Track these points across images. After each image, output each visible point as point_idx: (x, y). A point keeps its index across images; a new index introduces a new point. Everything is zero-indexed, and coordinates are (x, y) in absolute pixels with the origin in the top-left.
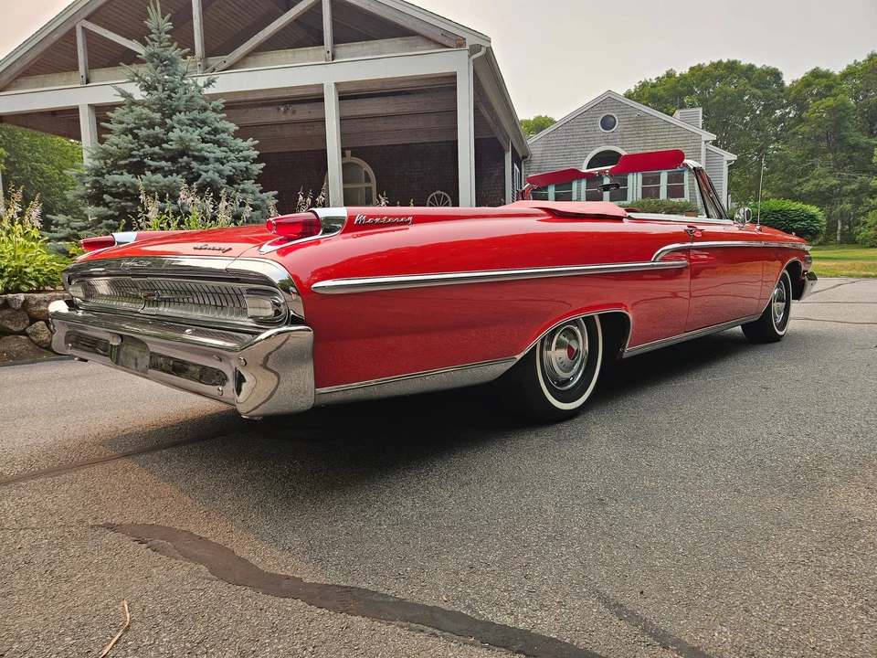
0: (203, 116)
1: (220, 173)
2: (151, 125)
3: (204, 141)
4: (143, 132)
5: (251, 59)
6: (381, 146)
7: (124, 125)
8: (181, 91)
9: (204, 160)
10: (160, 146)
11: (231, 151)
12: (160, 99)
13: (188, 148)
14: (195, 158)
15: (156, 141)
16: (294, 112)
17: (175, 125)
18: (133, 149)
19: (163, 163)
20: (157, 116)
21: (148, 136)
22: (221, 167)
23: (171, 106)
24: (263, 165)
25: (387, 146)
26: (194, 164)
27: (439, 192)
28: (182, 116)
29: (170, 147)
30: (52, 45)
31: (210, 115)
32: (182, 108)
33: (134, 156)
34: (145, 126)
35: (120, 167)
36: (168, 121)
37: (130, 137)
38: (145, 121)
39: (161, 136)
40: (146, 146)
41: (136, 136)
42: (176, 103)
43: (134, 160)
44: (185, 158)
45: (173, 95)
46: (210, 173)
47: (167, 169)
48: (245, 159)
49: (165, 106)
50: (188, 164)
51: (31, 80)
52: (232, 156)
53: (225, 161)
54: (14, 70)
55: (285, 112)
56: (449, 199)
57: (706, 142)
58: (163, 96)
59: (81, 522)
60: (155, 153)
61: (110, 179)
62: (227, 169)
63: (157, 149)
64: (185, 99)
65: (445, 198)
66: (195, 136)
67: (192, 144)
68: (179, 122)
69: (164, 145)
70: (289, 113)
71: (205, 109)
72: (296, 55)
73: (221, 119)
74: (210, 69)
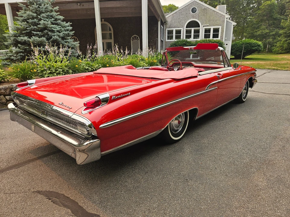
0: (51, 14)
1: (59, 36)
2: (33, 18)
3: (53, 24)
4: (30, 21)
6: (115, 18)
7: (23, 18)
8: (43, 5)
9: (53, 31)
10: (37, 26)
11: (62, 27)
12: (35, 8)
13: (47, 27)
14: (50, 31)
15: (36, 24)
16: (83, 5)
17: (42, 18)
18: (27, 27)
19: (38, 33)
20: (35, 15)
21: (32, 22)
22: (59, 34)
23: (39, 10)
24: (74, 32)
25: (117, 18)
26: (49, 33)
27: (135, 35)
28: (44, 15)
29: (40, 26)
31: (54, 14)
32: (44, 11)
33: (28, 30)
34: (30, 18)
35: (23, 34)
36: (39, 16)
37: (26, 23)
38: (31, 17)
39: (37, 22)
40: (32, 26)
41: (28, 22)
42: (41, 10)
43: (28, 31)
44: (46, 31)
45: (40, 6)
46: (56, 36)
47: (40, 35)
48: (68, 30)
49: (37, 11)
50: (47, 33)
52: (63, 29)
53: (60, 31)
55: (80, 5)
56: (139, 38)
57: (227, 18)
58: (37, 7)
59: (29, 190)
60: (35, 29)
61: (20, 39)
62: (61, 34)
63: (36, 27)
64: (44, 8)
65: (137, 38)
66: (49, 23)
67: (48, 26)
68: (43, 17)
69: (38, 26)
70: (81, 5)
71: (52, 11)
73: (58, 15)
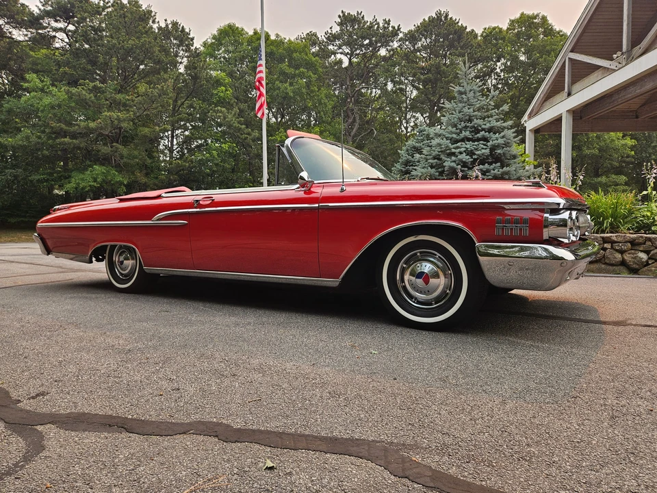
30: (556, 76)
51: (547, 104)
54: (540, 99)
74: (630, 59)
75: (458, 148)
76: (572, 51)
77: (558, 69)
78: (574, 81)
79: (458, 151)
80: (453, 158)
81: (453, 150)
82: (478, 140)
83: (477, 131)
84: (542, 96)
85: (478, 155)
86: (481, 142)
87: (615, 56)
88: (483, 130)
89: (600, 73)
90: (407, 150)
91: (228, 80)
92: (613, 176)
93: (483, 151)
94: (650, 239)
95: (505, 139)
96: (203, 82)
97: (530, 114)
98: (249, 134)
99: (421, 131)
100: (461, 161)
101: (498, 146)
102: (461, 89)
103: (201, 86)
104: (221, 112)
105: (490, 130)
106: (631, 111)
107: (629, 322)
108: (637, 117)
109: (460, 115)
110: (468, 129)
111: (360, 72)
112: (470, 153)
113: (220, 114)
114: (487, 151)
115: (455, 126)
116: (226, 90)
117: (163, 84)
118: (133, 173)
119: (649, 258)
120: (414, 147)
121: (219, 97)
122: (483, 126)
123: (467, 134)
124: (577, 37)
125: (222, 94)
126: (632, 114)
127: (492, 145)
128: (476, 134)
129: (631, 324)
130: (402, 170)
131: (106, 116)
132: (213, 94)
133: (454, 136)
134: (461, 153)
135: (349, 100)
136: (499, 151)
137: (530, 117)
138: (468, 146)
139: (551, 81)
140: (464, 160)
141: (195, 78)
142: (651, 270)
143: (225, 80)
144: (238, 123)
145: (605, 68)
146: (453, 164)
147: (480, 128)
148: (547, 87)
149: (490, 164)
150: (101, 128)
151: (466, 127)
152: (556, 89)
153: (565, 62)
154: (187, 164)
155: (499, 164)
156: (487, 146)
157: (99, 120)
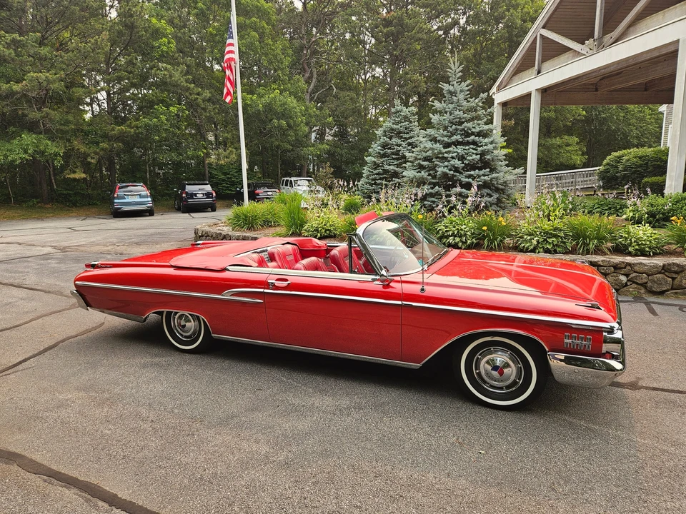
5: (631, 29)
30: (527, 51)
51: (516, 78)
54: (509, 73)
72: (666, 15)
74: (601, 46)
75: (449, 152)
76: (543, 28)
77: (529, 44)
78: (544, 59)
79: (450, 155)
80: (446, 164)
81: (446, 155)
82: (468, 143)
83: (468, 135)
84: (512, 69)
85: (469, 160)
86: (472, 146)
87: (587, 42)
88: (473, 134)
89: (571, 55)
90: (385, 131)
91: (170, 30)
92: (566, 137)
93: (474, 156)
94: (629, 264)
95: (494, 145)
96: (141, 33)
97: (499, 86)
98: (198, 94)
99: (398, 112)
100: (454, 166)
101: (488, 152)
102: (451, 88)
103: (139, 37)
104: (166, 69)
105: (479, 134)
106: (592, 84)
107: (640, 384)
108: (597, 90)
109: (452, 117)
110: (459, 132)
111: (315, 18)
112: (462, 158)
113: (166, 73)
114: (478, 157)
115: (446, 128)
116: (169, 43)
117: (97, 37)
118: (69, 140)
119: (628, 281)
120: (392, 129)
121: (162, 51)
122: (473, 130)
123: (458, 137)
124: (549, 14)
125: (165, 48)
126: (592, 87)
127: (482, 151)
128: (466, 136)
129: (642, 387)
130: (379, 153)
131: (32, 77)
132: (153, 47)
133: (446, 139)
134: (453, 158)
135: (305, 52)
136: (488, 157)
137: (499, 89)
138: (459, 151)
139: (521, 56)
140: (456, 166)
141: (131, 27)
142: (629, 291)
143: (166, 29)
144: (187, 81)
145: (576, 51)
146: (446, 170)
147: (470, 132)
148: (517, 61)
149: (480, 169)
150: (28, 90)
151: (457, 130)
152: (526, 64)
153: (536, 38)
154: (132, 131)
155: (488, 170)
156: (477, 150)
157: (24, 82)
